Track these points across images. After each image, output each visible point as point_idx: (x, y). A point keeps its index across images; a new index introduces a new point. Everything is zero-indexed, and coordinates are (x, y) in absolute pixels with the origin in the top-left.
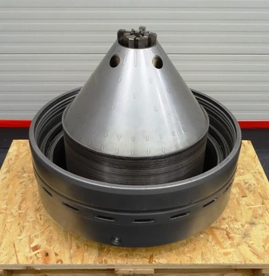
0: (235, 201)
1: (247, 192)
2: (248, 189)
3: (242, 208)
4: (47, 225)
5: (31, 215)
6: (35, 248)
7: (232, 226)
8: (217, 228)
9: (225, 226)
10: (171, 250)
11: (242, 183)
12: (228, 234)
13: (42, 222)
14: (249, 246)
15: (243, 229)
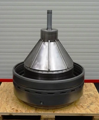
0: (86, 99)
1: (90, 96)
2: (91, 95)
3: (88, 100)
4: (16, 104)
5: (11, 101)
6: (13, 109)
7: (84, 105)
8: (78, 105)
9: (81, 104)
10: (61, 110)
11: (89, 94)
12: (82, 107)
13: (15, 103)
14: (89, 109)
15: (88, 106)
